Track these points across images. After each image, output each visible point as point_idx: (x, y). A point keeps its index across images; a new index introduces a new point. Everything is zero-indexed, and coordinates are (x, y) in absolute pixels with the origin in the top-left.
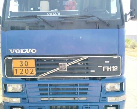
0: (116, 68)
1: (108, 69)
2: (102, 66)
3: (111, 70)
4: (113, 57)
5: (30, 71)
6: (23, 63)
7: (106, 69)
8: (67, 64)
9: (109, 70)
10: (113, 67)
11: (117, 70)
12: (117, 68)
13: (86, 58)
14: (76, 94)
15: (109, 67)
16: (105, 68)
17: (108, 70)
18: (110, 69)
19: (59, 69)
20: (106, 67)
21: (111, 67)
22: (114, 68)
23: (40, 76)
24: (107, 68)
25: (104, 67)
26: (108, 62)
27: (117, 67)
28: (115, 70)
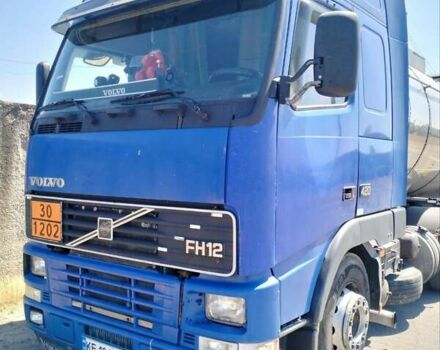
0: (218, 248)
1: (198, 248)
2: (182, 238)
3: (203, 254)
4: (210, 214)
5: (54, 230)
6: (45, 210)
7: (192, 248)
8: (113, 223)
9: (200, 251)
10: (209, 245)
11: (221, 256)
12: (221, 250)
13: (149, 209)
14: (128, 305)
15: (200, 245)
16: (190, 245)
17: (197, 253)
18: (203, 248)
19: (98, 234)
20: (193, 242)
21: (203, 243)
22: (213, 249)
23: (68, 245)
24: (194, 245)
25: (188, 242)
26: (198, 227)
27: (220, 245)
28: (215, 255)
